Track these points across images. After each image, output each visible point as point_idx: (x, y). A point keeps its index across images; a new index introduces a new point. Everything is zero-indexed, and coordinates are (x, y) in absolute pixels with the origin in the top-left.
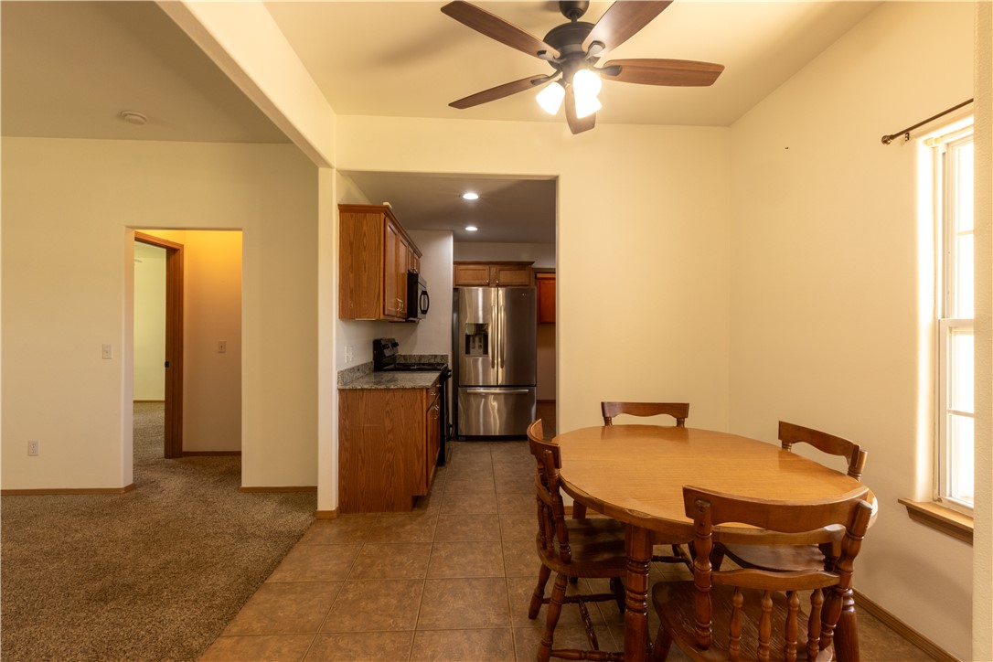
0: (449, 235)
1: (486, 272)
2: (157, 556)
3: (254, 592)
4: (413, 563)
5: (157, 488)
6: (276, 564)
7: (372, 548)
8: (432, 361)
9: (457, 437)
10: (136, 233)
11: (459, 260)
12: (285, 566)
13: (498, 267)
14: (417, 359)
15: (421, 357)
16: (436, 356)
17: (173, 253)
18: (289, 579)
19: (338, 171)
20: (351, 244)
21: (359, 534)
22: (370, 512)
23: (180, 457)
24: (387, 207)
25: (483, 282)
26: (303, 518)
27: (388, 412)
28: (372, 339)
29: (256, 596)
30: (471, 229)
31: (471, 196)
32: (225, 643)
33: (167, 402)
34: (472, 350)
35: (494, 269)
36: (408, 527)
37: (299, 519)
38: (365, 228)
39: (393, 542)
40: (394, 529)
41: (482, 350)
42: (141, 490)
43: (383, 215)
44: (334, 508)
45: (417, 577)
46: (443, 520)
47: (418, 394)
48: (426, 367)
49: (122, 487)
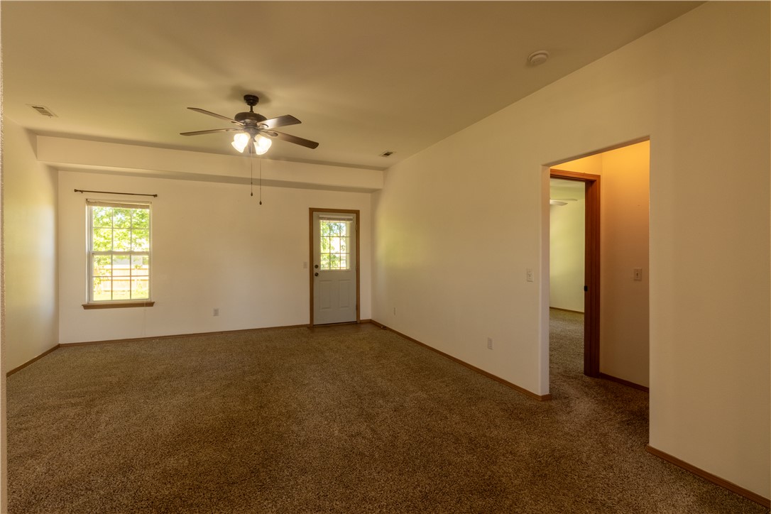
5: (567, 406)
10: (552, 170)
17: (591, 184)
23: (597, 377)
42: (554, 403)
49: (540, 394)
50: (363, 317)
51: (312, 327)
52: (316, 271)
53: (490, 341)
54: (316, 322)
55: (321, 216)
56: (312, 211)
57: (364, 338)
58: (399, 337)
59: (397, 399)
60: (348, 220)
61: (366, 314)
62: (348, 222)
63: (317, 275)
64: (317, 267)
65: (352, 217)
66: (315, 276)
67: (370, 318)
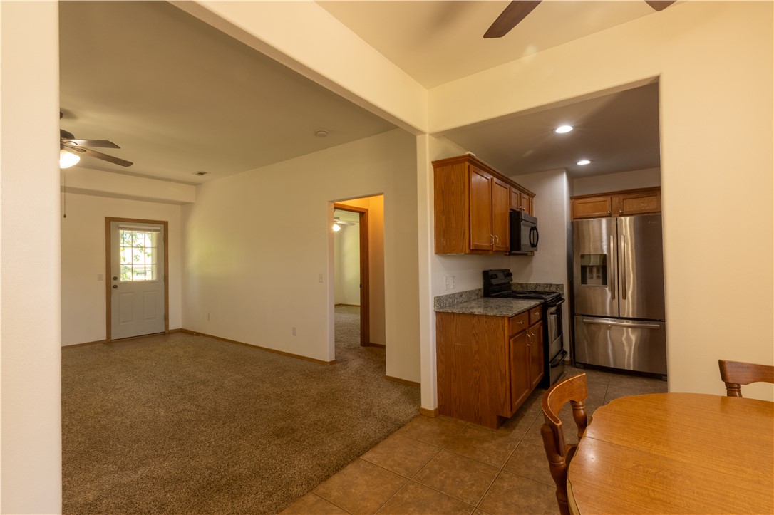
0: (562, 173)
1: (608, 204)
2: (317, 415)
3: (349, 463)
4: (473, 485)
5: (346, 365)
6: (375, 444)
7: (447, 455)
8: (547, 289)
9: (576, 363)
10: (336, 205)
11: (576, 195)
12: (379, 449)
13: (622, 197)
14: (533, 287)
15: (537, 285)
16: (551, 285)
17: (363, 214)
18: (374, 461)
19: (430, 134)
20: (443, 192)
21: (443, 438)
22: (462, 419)
23: (368, 346)
24: (469, 156)
25: (604, 213)
26: (410, 411)
27: (474, 335)
28: (481, 270)
29: (349, 466)
30: (584, 162)
31: (564, 129)
32: (311, 498)
33: (361, 306)
34: (588, 280)
35: (616, 199)
36: (486, 445)
37: (407, 410)
38: (453, 177)
39: (466, 455)
40: (473, 442)
41: (600, 281)
42: (337, 365)
43: (467, 164)
44: (432, 408)
45: (469, 502)
46: (522, 448)
47: (500, 321)
48: (533, 295)
49: (329, 361)
50: (172, 327)
51: (109, 342)
52: (114, 283)
53: (294, 329)
54: (113, 337)
55: (120, 226)
56: (109, 220)
57: (176, 345)
58: (213, 340)
59: (217, 383)
60: (155, 230)
61: (176, 323)
62: (154, 233)
63: (115, 287)
64: (115, 278)
65: (159, 228)
66: (113, 290)
67: (181, 327)
